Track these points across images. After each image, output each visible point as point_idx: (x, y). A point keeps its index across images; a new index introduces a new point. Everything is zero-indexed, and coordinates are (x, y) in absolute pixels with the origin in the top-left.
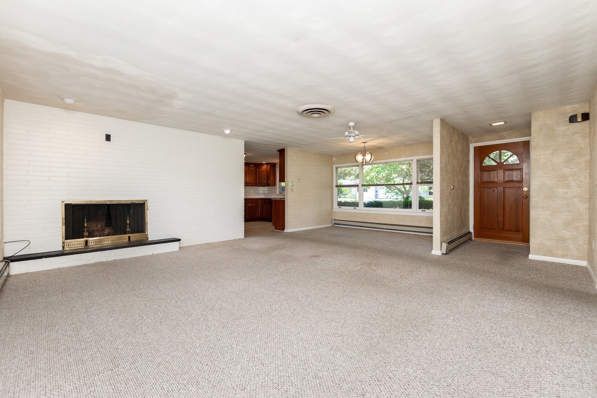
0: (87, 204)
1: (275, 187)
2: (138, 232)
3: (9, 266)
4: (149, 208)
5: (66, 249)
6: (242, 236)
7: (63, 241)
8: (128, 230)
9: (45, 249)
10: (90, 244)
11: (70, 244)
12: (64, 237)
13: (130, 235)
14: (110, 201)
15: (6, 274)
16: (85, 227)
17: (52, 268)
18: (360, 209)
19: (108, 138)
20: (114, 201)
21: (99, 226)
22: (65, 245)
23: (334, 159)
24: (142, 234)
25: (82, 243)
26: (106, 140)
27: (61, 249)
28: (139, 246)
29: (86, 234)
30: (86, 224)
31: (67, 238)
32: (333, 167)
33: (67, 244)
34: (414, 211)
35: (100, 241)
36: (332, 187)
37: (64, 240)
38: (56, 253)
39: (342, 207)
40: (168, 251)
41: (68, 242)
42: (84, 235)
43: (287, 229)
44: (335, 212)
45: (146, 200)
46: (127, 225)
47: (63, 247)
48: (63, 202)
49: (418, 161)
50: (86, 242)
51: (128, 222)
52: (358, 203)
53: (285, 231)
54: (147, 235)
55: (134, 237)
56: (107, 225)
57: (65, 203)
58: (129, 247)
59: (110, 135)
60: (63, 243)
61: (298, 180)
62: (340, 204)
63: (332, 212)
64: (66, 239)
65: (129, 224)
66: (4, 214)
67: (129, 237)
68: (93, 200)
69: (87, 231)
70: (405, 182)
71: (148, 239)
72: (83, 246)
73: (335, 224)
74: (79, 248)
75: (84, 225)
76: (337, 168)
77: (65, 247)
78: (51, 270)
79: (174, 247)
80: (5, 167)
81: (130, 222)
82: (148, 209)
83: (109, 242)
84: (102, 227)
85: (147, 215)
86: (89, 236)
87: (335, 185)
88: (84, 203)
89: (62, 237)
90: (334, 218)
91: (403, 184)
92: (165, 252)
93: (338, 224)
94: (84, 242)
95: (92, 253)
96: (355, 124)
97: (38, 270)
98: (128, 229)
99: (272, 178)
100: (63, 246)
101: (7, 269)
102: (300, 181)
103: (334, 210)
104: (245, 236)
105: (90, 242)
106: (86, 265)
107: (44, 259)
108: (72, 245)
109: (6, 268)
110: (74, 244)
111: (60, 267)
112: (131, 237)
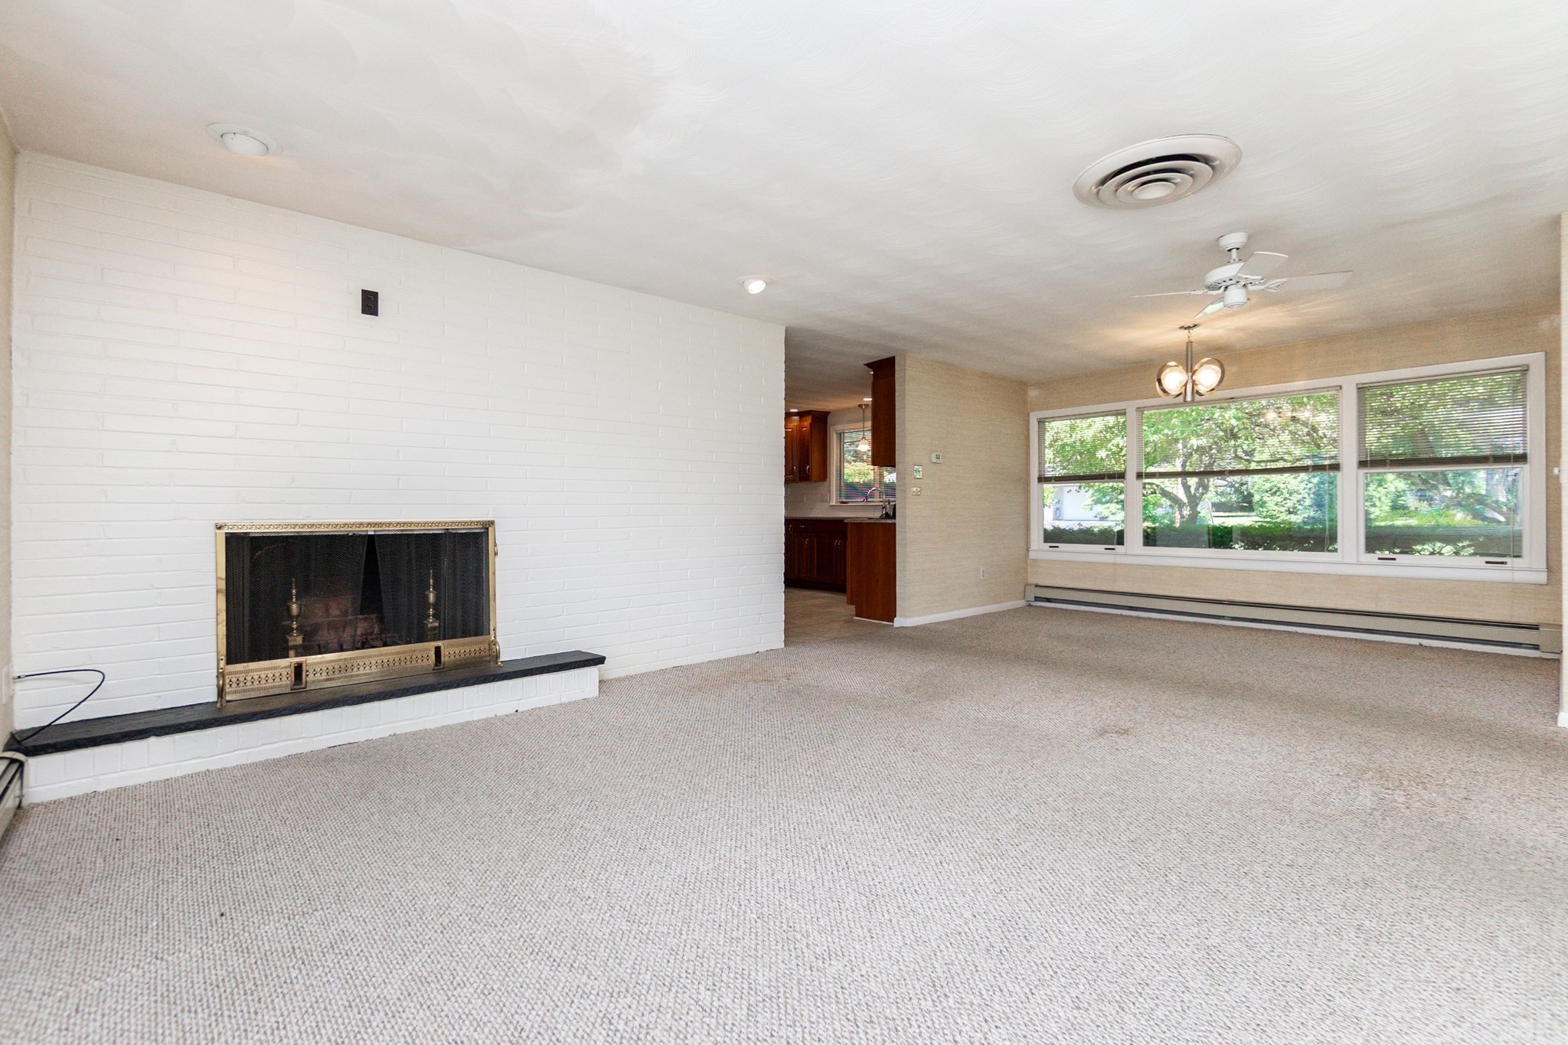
0: (301, 536)
1: (826, 483)
2: (465, 635)
3: (21, 777)
4: (499, 548)
5: (228, 698)
6: (777, 640)
7: (218, 668)
8: (429, 625)
9: (159, 697)
10: (311, 677)
11: (242, 679)
12: (225, 653)
13: (439, 643)
14: (376, 524)
15: (10, 802)
16: (291, 618)
17: (179, 774)
18: (1129, 552)
19: (370, 303)
20: (390, 524)
21: (335, 612)
22: (227, 681)
23: (1033, 393)
24: (480, 638)
25: (284, 674)
26: (364, 312)
27: (212, 697)
28: (473, 684)
29: (297, 639)
30: (295, 608)
31: (232, 657)
32: (1028, 421)
33: (234, 680)
34: (1345, 561)
35: (344, 668)
36: (1027, 483)
37: (222, 664)
38: (195, 717)
39: (1063, 546)
40: (564, 700)
41: (236, 673)
42: (291, 644)
43: (906, 617)
44: (1035, 561)
45: (492, 523)
46: (429, 609)
47: (221, 692)
48: (220, 528)
49: (1362, 389)
50: (298, 669)
51: (432, 597)
52: (1121, 534)
53: (898, 622)
54: (495, 643)
55: (453, 649)
56: (365, 609)
57: (226, 530)
58: (440, 689)
59: (375, 295)
60: (221, 675)
61: (934, 460)
62: (1055, 537)
63: (1027, 564)
64: (229, 662)
65: (436, 606)
66: (13, 574)
67: (438, 650)
68: (321, 521)
69: (300, 630)
70: (1189, 469)
71: (497, 656)
72: (286, 685)
73: (1037, 599)
74: (272, 692)
75: (289, 609)
76: (1041, 422)
77: (227, 688)
78: (177, 780)
79: (581, 684)
80: (17, 399)
81: (437, 597)
82: (496, 554)
83: (374, 669)
84: (345, 613)
85: (494, 574)
86: (307, 650)
87: (1037, 476)
88: (290, 531)
89: (218, 652)
90: (1033, 580)
91: (1184, 474)
92: (557, 702)
93: (1048, 600)
94: (292, 671)
95: (320, 713)
96: (1249, 238)
97: (131, 783)
98: (432, 623)
99: (815, 457)
100: (218, 686)
101: (16, 784)
102: (941, 461)
103: (1032, 555)
104: (788, 641)
105: (311, 670)
106: (298, 757)
107: (153, 740)
108: (249, 683)
109: (10, 782)
110: (256, 677)
111: (211, 768)
112: (444, 652)
